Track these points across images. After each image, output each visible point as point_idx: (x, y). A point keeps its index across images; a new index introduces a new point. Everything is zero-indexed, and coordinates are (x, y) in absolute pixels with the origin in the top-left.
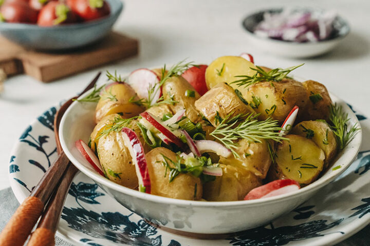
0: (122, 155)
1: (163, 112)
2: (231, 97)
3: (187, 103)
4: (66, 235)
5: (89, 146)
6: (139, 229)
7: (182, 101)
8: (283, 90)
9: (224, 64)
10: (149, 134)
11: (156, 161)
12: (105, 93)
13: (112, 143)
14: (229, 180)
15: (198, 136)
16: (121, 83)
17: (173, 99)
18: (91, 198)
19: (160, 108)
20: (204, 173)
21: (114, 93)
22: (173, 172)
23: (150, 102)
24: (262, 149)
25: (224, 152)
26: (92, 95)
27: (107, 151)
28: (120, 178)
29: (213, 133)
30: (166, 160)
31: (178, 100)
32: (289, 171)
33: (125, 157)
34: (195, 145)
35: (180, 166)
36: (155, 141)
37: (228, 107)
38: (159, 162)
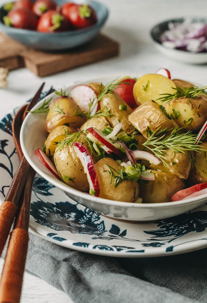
0: (75, 165)
1: (102, 122)
2: (158, 114)
3: (121, 115)
4: (35, 231)
5: (44, 152)
6: (86, 216)
7: (117, 114)
8: (198, 105)
9: (148, 81)
10: (95, 146)
11: (103, 170)
12: (54, 106)
13: (67, 154)
14: (160, 183)
15: (133, 146)
16: (65, 97)
17: (109, 112)
18: (46, 191)
19: (99, 119)
20: (140, 178)
21: (61, 107)
22: (117, 179)
23: (90, 113)
24: (184, 157)
25: (156, 161)
26: (42, 107)
27: (63, 161)
28: (74, 182)
29: (145, 143)
30: (110, 169)
31: (113, 113)
32: (205, 173)
33: (77, 165)
34: (132, 154)
35: (122, 175)
36: (100, 152)
37: (156, 123)
38: (106, 171)
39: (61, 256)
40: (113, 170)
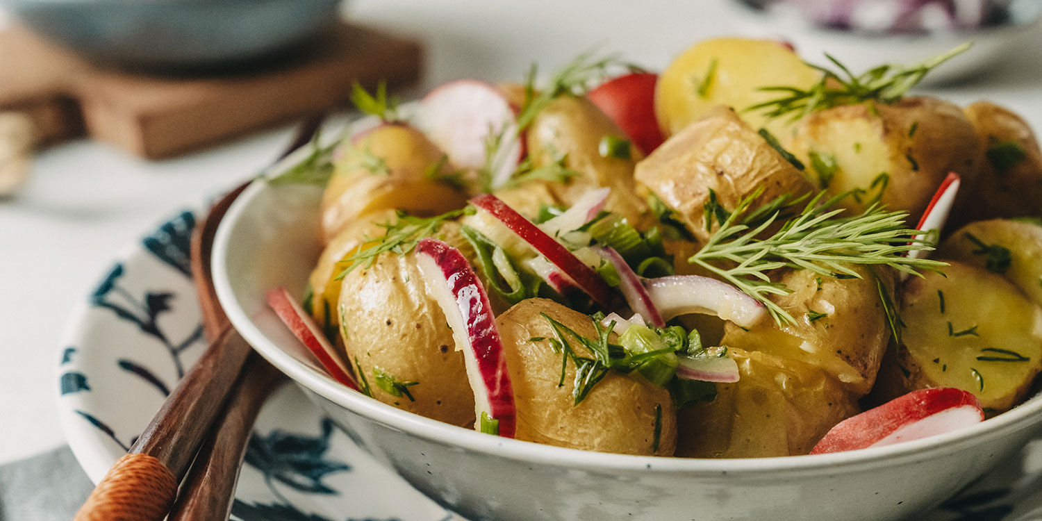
0: (419, 326)
1: (534, 203)
2: (753, 144)
3: (607, 174)
5: (307, 308)
7: (591, 172)
8: (908, 125)
9: (714, 65)
10: (500, 260)
11: (528, 337)
13: (387, 287)
14: (759, 397)
15: (652, 264)
16: (397, 124)
17: (563, 165)
18: (312, 479)
19: (523, 193)
20: (680, 375)
21: (379, 151)
22: (587, 370)
23: (490, 178)
24: (859, 298)
26: (310, 164)
27: (371, 314)
29: (700, 254)
30: (560, 335)
31: (574, 164)
32: (944, 370)
33: (426, 330)
34: (646, 292)
35: (607, 351)
36: (519, 283)
37: (743, 176)
38: (541, 339)
40: (570, 338)
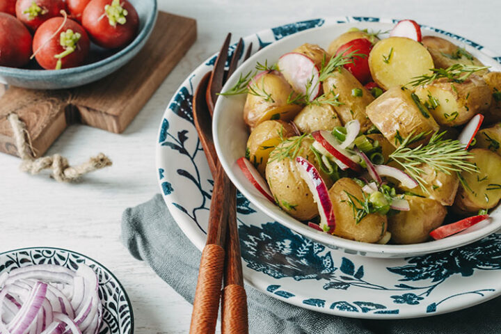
0: (298, 188)
1: (327, 113)
2: (412, 113)
3: (354, 103)
6: (305, 244)
7: (349, 103)
8: (466, 94)
9: (392, 49)
10: (324, 159)
11: (340, 200)
13: (287, 174)
14: (415, 213)
15: (376, 156)
16: (271, 71)
17: (337, 100)
18: (245, 206)
19: (322, 109)
21: (268, 91)
22: (361, 213)
23: (308, 97)
25: (410, 184)
26: (238, 86)
27: (281, 183)
28: (295, 210)
29: (393, 155)
30: (351, 199)
31: (343, 101)
32: (476, 196)
33: (301, 189)
34: (375, 170)
35: (367, 206)
36: (332, 169)
37: (409, 125)
38: (344, 201)
39: (284, 314)
40: (354, 200)
